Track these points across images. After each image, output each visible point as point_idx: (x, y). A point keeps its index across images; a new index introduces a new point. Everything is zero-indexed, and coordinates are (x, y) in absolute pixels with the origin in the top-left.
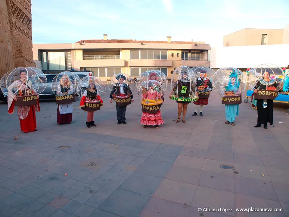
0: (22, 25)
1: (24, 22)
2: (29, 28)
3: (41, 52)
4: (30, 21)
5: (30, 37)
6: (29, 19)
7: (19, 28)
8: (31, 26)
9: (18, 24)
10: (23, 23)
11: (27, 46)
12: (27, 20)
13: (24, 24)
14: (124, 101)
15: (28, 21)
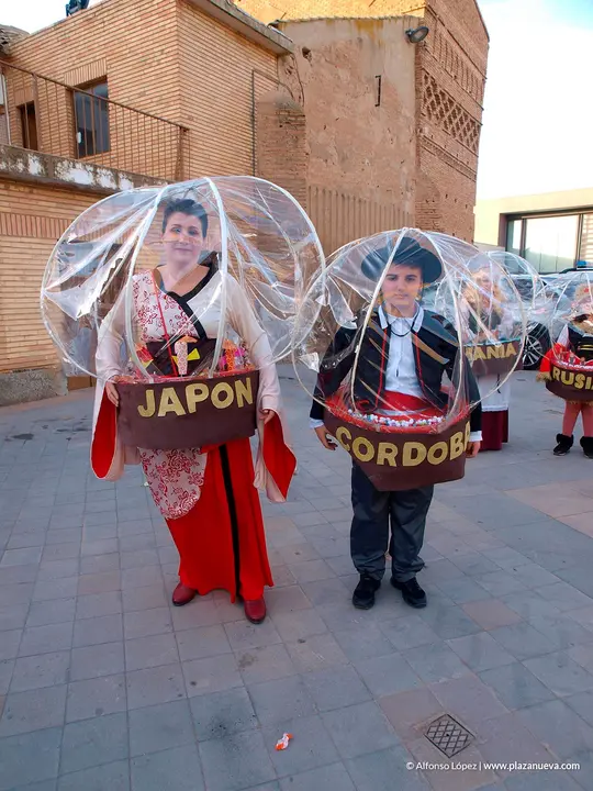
0: (452, 141)
1: (457, 134)
2: (471, 148)
3: (507, 219)
4: (475, 126)
5: (471, 174)
6: (473, 123)
7: (440, 151)
8: (477, 142)
9: (440, 138)
10: (454, 134)
11: (459, 199)
12: (468, 125)
13: (457, 138)
14: (414, 455)
15: (469, 128)
